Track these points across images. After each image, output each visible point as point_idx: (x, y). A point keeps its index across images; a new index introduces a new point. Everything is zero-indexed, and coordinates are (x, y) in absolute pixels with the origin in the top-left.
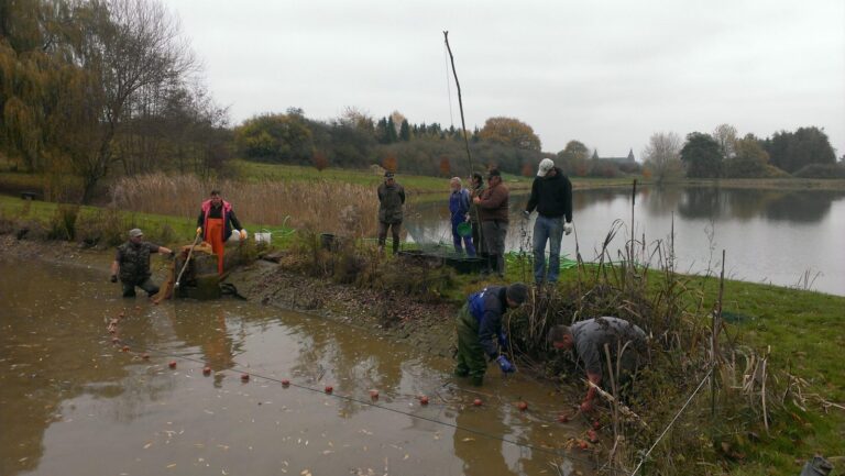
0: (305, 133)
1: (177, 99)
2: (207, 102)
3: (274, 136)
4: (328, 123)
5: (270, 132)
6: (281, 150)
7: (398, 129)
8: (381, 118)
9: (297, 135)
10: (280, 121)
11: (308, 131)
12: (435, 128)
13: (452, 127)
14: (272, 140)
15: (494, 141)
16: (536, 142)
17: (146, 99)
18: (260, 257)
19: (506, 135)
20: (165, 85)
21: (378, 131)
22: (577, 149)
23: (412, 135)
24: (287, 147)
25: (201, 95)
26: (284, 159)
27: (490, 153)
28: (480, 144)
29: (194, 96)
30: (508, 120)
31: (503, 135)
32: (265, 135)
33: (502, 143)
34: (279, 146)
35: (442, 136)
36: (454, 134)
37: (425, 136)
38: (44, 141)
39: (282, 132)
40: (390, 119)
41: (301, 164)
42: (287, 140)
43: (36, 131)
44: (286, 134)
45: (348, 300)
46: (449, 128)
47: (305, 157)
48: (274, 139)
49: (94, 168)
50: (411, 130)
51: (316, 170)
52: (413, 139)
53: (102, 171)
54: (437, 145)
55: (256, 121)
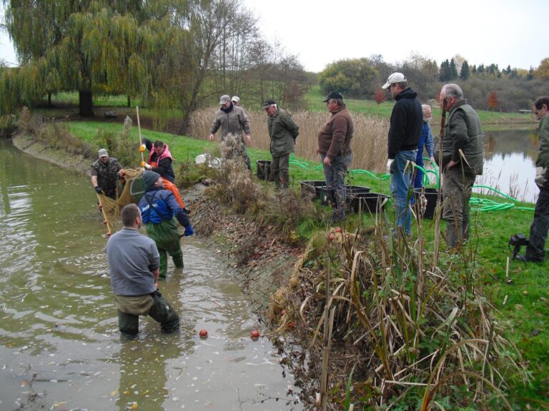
0: (373, 73)
1: (258, 50)
2: (283, 50)
3: (348, 76)
5: (344, 73)
6: (353, 88)
7: (459, 69)
8: (444, 60)
9: (367, 75)
10: (354, 61)
11: (377, 72)
12: (493, 68)
13: (509, 67)
17: (234, 50)
20: (250, 38)
21: (441, 70)
23: (471, 74)
24: (358, 85)
28: (533, 81)
29: (273, 46)
32: (341, 75)
34: (352, 84)
35: (499, 75)
36: (511, 73)
37: (483, 75)
38: (154, 84)
39: (355, 72)
40: (452, 60)
41: (369, 99)
42: (358, 79)
43: (149, 77)
44: (358, 74)
45: (232, 232)
46: (506, 68)
47: (372, 94)
48: (348, 79)
49: (189, 104)
50: (471, 70)
51: (376, 104)
52: (472, 78)
53: (193, 106)
54: (494, 83)
55: (334, 64)
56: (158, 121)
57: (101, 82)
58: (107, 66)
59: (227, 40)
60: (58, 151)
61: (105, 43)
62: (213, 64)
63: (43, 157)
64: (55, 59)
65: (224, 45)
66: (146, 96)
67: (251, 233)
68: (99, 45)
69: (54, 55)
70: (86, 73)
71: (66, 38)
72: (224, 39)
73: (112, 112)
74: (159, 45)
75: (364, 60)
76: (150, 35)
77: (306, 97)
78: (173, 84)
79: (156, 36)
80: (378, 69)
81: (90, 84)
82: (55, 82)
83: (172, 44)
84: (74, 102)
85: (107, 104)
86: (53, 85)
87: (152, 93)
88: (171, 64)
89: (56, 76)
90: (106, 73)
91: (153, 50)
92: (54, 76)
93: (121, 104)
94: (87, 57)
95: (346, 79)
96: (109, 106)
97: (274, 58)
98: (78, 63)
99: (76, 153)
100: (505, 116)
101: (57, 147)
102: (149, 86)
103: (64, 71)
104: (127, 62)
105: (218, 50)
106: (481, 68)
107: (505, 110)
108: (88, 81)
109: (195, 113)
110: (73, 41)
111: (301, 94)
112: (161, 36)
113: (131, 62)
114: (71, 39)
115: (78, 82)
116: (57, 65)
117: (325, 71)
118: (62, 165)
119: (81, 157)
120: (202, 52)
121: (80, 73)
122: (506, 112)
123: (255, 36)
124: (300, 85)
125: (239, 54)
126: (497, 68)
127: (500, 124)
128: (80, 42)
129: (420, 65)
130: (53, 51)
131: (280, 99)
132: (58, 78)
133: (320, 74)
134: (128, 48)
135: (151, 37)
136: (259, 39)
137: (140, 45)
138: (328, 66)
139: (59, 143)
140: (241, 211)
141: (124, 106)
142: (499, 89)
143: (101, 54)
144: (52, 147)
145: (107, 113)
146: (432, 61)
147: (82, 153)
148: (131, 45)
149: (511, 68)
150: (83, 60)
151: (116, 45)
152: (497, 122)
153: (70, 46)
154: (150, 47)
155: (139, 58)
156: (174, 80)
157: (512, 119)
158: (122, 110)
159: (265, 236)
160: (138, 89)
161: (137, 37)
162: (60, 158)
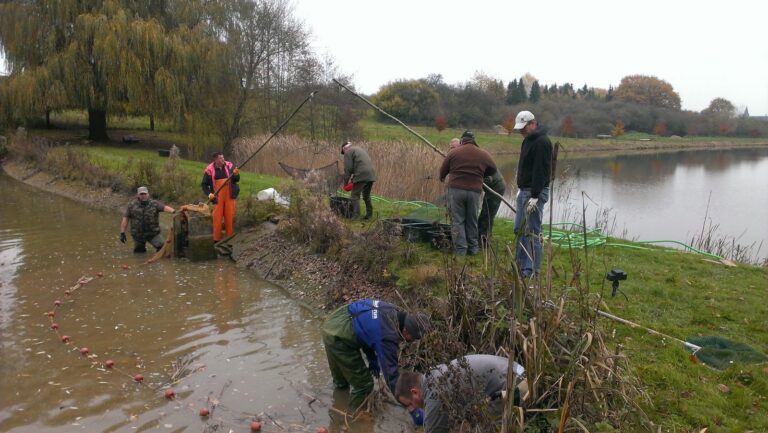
0: (433, 97)
1: (307, 69)
2: (335, 69)
3: (405, 99)
4: (456, 86)
5: (402, 97)
6: (410, 113)
7: (528, 90)
8: (512, 80)
9: (426, 98)
10: (411, 85)
11: (437, 95)
12: (567, 88)
13: (585, 86)
14: (404, 104)
15: (629, 100)
16: (676, 99)
17: (281, 69)
18: (268, 219)
19: (642, 93)
20: (298, 55)
21: (508, 92)
22: (723, 107)
23: (543, 96)
24: (416, 109)
25: (330, 64)
26: (413, 121)
27: (622, 112)
28: (613, 103)
29: (324, 65)
30: (645, 78)
31: (639, 93)
32: (397, 99)
33: (638, 102)
34: (409, 108)
35: (574, 96)
36: (587, 93)
37: (556, 96)
38: (187, 106)
39: (413, 96)
40: (521, 80)
41: (428, 125)
42: (416, 103)
43: (180, 97)
44: (416, 98)
45: (314, 273)
46: (581, 87)
47: (432, 119)
48: (405, 103)
49: (230, 129)
50: (542, 91)
51: (437, 131)
52: (543, 99)
53: (236, 132)
54: (568, 105)
55: (390, 86)
56: (194, 148)
57: (120, 99)
58: (128, 81)
59: (271, 57)
60: (74, 183)
61: (124, 53)
62: (256, 84)
63: (53, 189)
64: (58, 70)
65: (269, 62)
66: (179, 119)
67: (335, 273)
68: (116, 55)
69: (58, 65)
70: (100, 88)
71: (72, 44)
72: (268, 55)
73: (131, 136)
74: (191, 59)
75: (422, 81)
76: (181, 47)
77: (360, 123)
78: (211, 107)
79: (188, 48)
80: (437, 91)
81: (106, 102)
82: (59, 98)
83: (208, 58)
84: (81, 123)
85: (124, 126)
86: (56, 101)
87: (186, 115)
88: (208, 82)
89: (60, 91)
90: (126, 90)
91: (185, 64)
92: (58, 91)
93: (141, 127)
94: (101, 68)
95: (403, 104)
96: (128, 129)
97: (324, 79)
98: (89, 76)
99: (100, 185)
100: (582, 143)
101: (72, 178)
102: (182, 107)
103: (71, 83)
104: (152, 77)
105: (261, 68)
106: (554, 88)
107: (580, 135)
108: (102, 99)
109: (238, 140)
110: (82, 48)
111: (355, 120)
112: (193, 47)
113: (158, 78)
114: (79, 46)
115: (89, 99)
116: (62, 77)
117: (379, 94)
118: (82, 200)
119: (108, 190)
120: (244, 71)
121: (92, 88)
122: (582, 138)
123: (304, 53)
124: (354, 110)
125: (286, 74)
126: (571, 88)
127: (575, 151)
128: (90, 50)
129: (485, 87)
130: (56, 60)
131: (332, 126)
132: (63, 92)
133: (373, 96)
134: (153, 61)
135: (182, 49)
136: (308, 57)
137: (169, 58)
138: (383, 88)
139: (75, 174)
140: (321, 250)
141: (145, 129)
142: (574, 113)
143: (119, 67)
144: (65, 178)
145: (126, 138)
146: (498, 82)
147: (109, 186)
148: (158, 57)
149: (588, 88)
150: (95, 73)
151: (138, 55)
152: (572, 149)
153: (78, 54)
154: (182, 61)
155: (168, 73)
156: (211, 101)
157: (589, 145)
158: (143, 133)
159: (351, 276)
160: (167, 110)
161: (165, 48)
162: (78, 192)
